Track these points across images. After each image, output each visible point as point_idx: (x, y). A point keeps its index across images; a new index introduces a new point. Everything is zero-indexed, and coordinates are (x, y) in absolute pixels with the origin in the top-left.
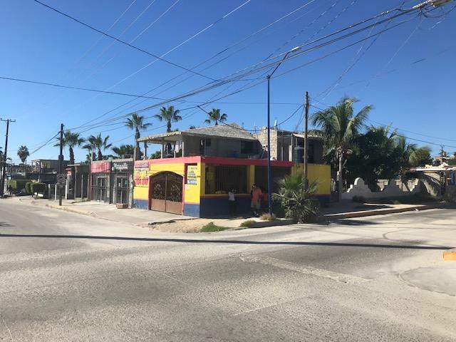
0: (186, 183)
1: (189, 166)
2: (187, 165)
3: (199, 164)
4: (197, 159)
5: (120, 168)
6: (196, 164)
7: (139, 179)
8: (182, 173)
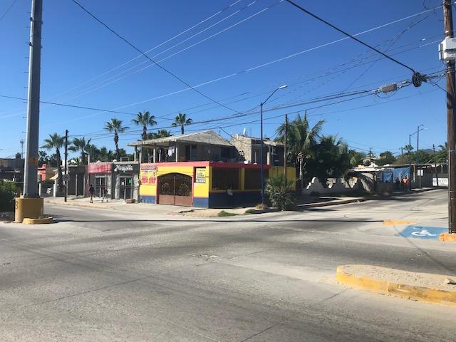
0: (195, 182)
1: (197, 169)
2: (195, 168)
3: (208, 168)
4: (206, 164)
5: (124, 169)
6: (205, 167)
7: (145, 179)
8: (191, 174)
